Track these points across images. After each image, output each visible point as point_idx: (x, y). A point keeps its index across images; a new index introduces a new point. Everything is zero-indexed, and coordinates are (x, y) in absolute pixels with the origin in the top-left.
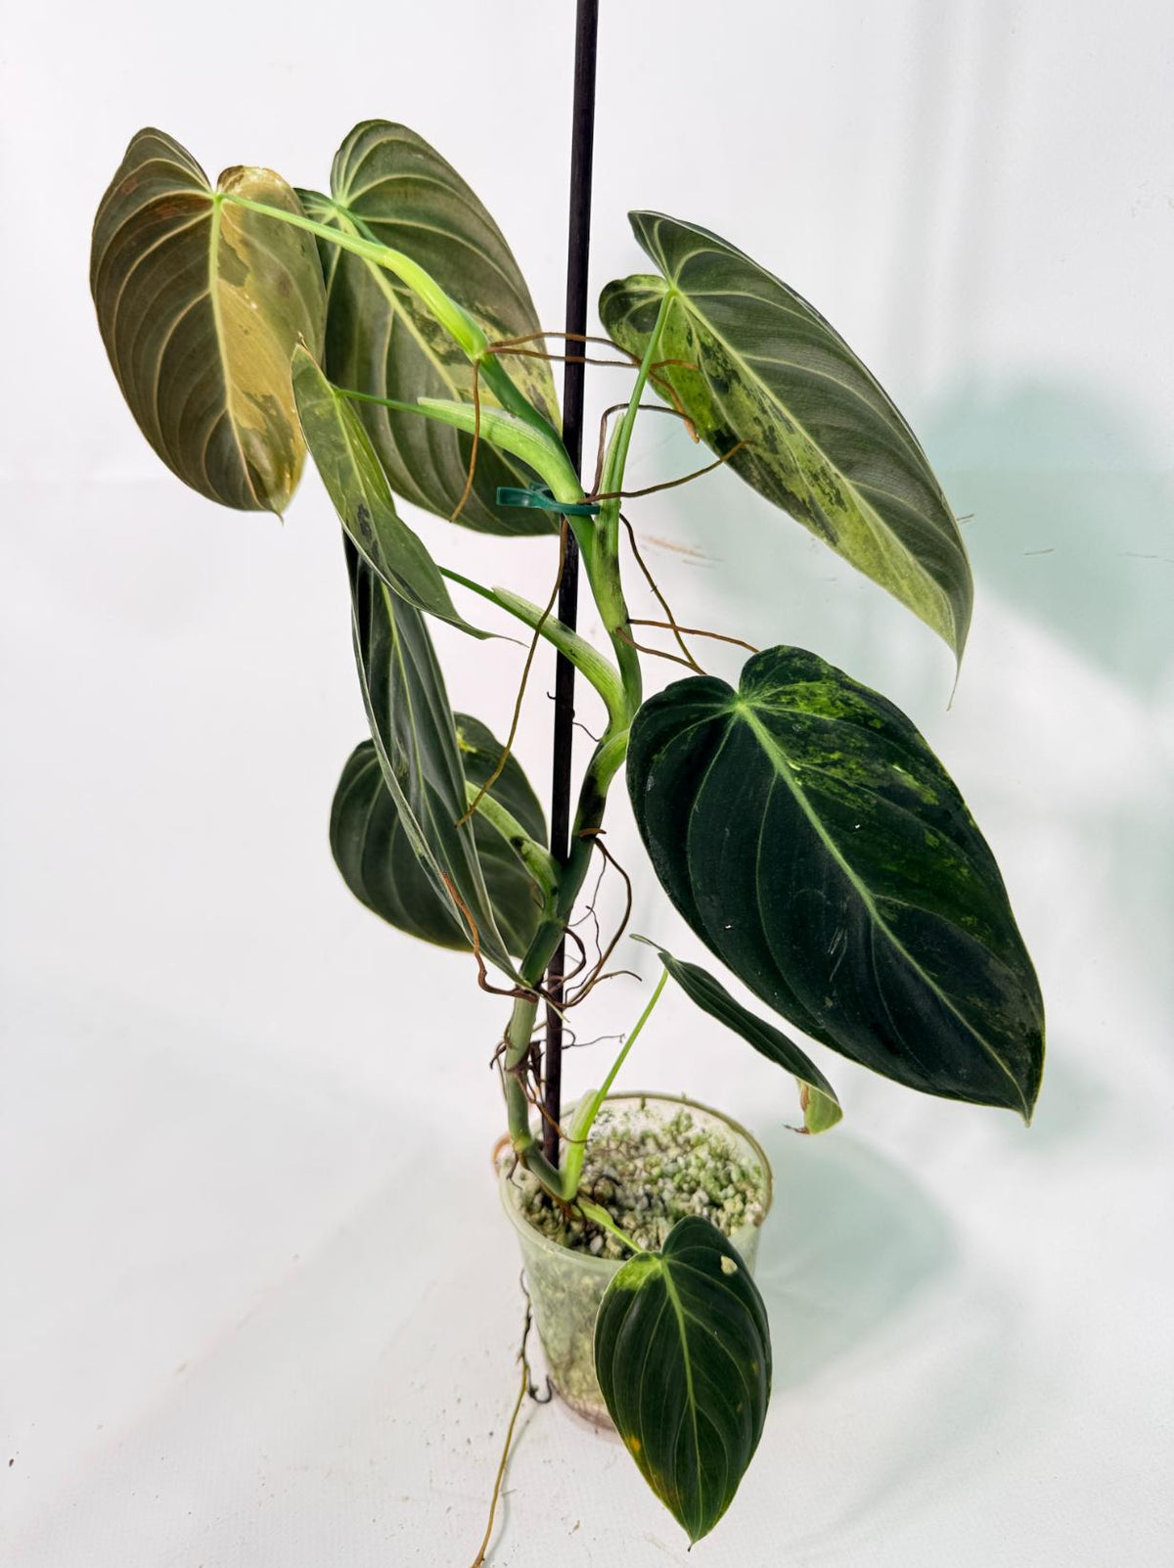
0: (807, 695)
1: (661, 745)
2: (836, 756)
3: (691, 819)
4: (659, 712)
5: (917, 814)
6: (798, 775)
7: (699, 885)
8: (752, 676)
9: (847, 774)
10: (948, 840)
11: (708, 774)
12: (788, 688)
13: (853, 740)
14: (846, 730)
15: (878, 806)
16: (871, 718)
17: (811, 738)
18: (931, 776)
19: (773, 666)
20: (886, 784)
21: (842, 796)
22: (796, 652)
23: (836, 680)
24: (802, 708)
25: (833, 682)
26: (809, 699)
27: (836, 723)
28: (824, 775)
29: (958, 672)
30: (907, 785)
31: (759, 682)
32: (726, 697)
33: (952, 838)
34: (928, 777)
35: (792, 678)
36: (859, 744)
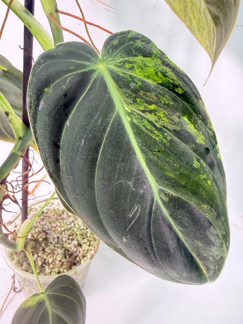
0: (142, 65)
1: (51, 83)
2: (153, 107)
3: (64, 130)
4: (51, 62)
5: (192, 148)
6: (129, 114)
7: (64, 168)
8: (110, 47)
9: (157, 120)
10: (205, 165)
11: (77, 105)
12: (131, 59)
13: (164, 99)
14: (161, 92)
15: (171, 141)
16: (177, 87)
17: (139, 93)
18: (203, 127)
19: (124, 43)
20: (178, 129)
21: (151, 132)
22: (140, 36)
23: (161, 59)
24: (137, 74)
25: (159, 60)
26: (142, 68)
27: (155, 86)
28: (144, 117)
29: (212, 69)
30: (189, 131)
31: (114, 52)
32: (93, 59)
33: (207, 164)
34: (201, 127)
35: (134, 53)
36: (167, 102)
